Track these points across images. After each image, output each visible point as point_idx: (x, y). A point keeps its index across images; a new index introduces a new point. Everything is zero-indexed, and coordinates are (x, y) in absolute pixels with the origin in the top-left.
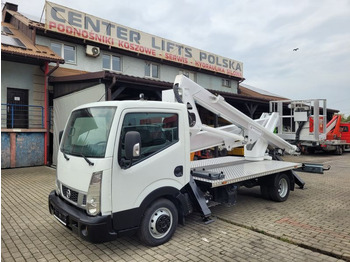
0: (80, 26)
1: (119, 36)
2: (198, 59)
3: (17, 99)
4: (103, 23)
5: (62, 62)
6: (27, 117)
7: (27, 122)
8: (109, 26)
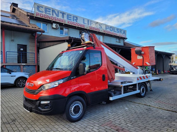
0: (50, 14)
1: (68, 19)
2: (105, 29)
3: (22, 49)
4: (61, 13)
5: (44, 32)
6: (26, 58)
7: (26, 60)
8: (63, 14)
